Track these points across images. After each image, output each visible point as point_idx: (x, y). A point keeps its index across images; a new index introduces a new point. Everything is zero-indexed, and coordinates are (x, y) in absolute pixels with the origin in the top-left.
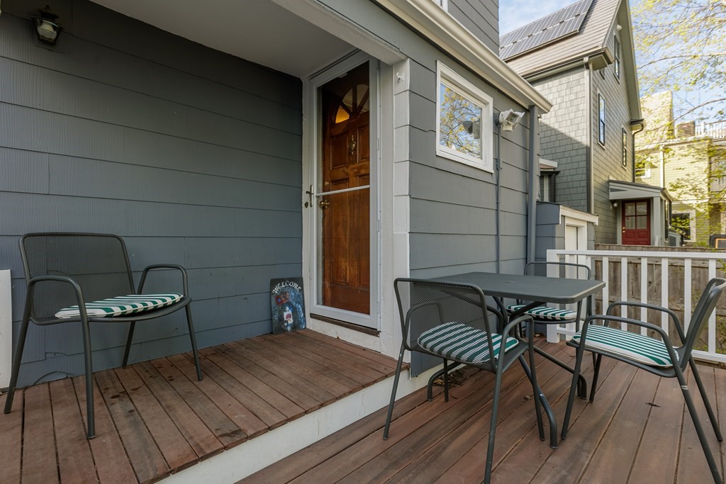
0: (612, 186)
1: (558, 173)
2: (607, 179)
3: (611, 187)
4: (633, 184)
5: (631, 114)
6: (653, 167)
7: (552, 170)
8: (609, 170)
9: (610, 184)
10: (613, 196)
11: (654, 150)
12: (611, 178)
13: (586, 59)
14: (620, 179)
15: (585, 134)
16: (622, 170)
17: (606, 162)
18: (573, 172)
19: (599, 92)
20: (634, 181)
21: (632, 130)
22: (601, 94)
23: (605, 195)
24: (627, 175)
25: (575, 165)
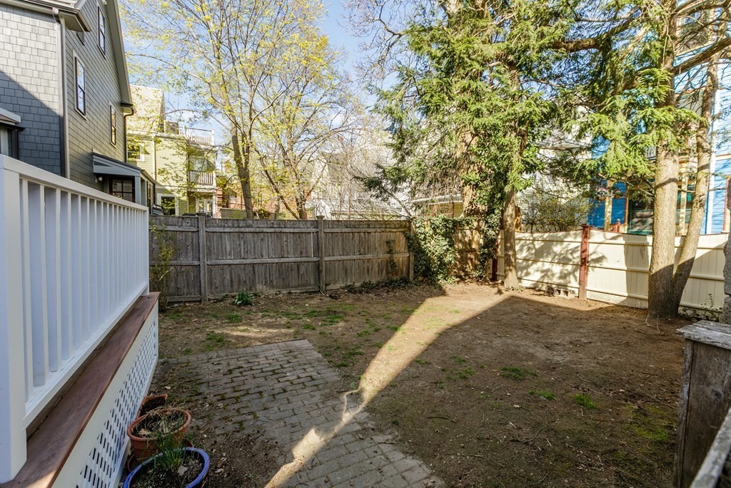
0: (96, 159)
1: (22, 129)
2: (90, 151)
3: (94, 160)
4: (125, 164)
5: (121, 95)
6: (146, 153)
7: (14, 124)
8: (93, 143)
9: (94, 156)
10: (97, 169)
11: (147, 138)
12: (95, 151)
13: (56, 11)
14: (108, 155)
15: (57, 93)
16: (110, 147)
17: (88, 133)
18: (43, 133)
19: (75, 55)
20: (126, 161)
21: (123, 111)
22: (78, 58)
23: (88, 168)
24: (117, 154)
25: (46, 126)
